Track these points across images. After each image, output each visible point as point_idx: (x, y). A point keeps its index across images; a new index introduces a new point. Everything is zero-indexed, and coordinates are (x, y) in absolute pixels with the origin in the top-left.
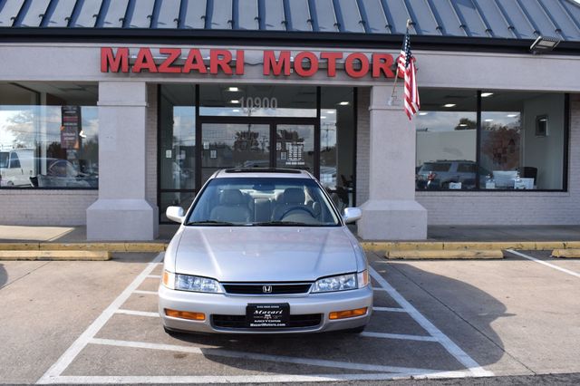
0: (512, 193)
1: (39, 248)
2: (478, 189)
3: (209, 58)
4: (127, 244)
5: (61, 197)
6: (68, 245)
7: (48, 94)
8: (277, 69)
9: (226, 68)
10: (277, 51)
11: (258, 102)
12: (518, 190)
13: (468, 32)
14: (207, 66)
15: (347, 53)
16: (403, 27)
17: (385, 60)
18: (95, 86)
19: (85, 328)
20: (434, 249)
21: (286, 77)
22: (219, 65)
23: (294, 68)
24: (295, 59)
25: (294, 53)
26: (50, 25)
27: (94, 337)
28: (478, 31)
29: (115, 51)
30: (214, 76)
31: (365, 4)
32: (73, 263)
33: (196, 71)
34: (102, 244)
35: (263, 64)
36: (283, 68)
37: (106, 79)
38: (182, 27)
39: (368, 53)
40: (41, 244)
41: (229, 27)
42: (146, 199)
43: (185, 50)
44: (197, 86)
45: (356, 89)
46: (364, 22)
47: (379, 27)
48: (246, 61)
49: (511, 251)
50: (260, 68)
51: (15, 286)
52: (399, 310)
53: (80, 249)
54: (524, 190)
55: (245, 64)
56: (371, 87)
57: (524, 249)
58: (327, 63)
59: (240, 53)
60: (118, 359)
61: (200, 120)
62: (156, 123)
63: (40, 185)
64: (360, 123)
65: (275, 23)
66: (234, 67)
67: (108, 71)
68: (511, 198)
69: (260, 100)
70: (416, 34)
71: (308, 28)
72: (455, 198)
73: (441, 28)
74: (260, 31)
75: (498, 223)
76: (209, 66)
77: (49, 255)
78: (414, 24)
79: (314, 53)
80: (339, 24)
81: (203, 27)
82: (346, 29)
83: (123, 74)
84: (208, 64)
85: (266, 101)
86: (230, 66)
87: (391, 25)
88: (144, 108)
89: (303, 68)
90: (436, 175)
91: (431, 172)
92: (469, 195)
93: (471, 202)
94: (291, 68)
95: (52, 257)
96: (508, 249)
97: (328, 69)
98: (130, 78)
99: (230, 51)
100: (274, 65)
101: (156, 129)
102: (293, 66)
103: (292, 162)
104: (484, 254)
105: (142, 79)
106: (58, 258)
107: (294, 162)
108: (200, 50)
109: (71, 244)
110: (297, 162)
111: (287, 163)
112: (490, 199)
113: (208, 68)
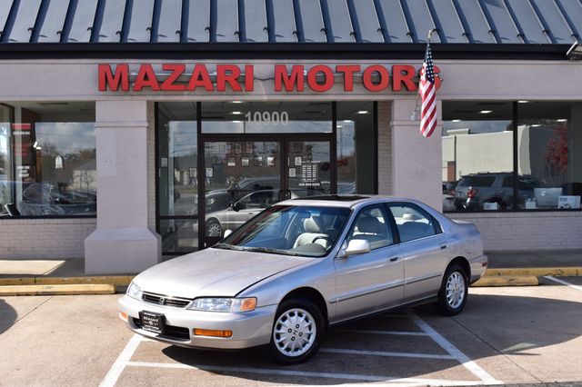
0: (555, 213)
1: (35, 283)
2: (516, 209)
3: (215, 74)
4: (131, 277)
5: (48, 226)
6: (66, 279)
7: (23, 109)
8: (290, 84)
9: (234, 84)
10: (289, 64)
11: (266, 117)
12: (562, 210)
13: (497, 37)
14: (213, 83)
15: (364, 64)
16: (428, 36)
17: (407, 72)
21: (299, 92)
22: (227, 82)
23: (308, 82)
24: (308, 73)
25: (308, 65)
26: (41, 40)
27: (130, 361)
28: (510, 37)
29: (114, 67)
30: (221, 92)
31: (382, 4)
32: (79, 298)
33: (202, 88)
34: (104, 278)
35: (274, 79)
36: (296, 81)
37: (103, 98)
38: (185, 41)
39: (387, 64)
40: (37, 279)
41: (236, 39)
42: (149, 228)
43: (190, 65)
44: (199, 103)
45: (375, 103)
46: (383, 30)
47: (400, 36)
48: (255, 76)
49: (549, 277)
50: (271, 83)
51: (29, 320)
52: (421, 334)
53: (80, 282)
54: (570, 210)
55: (254, 78)
56: (393, 101)
57: (564, 275)
58: (344, 76)
59: (250, 68)
60: (159, 377)
61: (203, 139)
63: (22, 213)
64: (381, 139)
65: (286, 34)
66: (243, 83)
67: (106, 90)
68: (554, 218)
69: (269, 115)
70: (440, 41)
71: (322, 38)
72: (491, 220)
73: (468, 34)
74: (271, 43)
75: (540, 247)
76: (216, 82)
77: (51, 290)
78: (438, 30)
79: (329, 65)
80: (356, 34)
81: (208, 40)
82: (363, 38)
83: (123, 93)
84: (215, 80)
85: (275, 115)
86: (239, 82)
87: (413, 32)
88: (145, 129)
89: (317, 83)
90: (477, 191)
91: (471, 188)
92: (506, 216)
93: (509, 224)
94: (304, 82)
95: (54, 292)
96: (547, 275)
97: (344, 82)
98: (130, 97)
99: (238, 65)
100: (286, 79)
101: (154, 150)
102: (306, 80)
103: (305, 183)
104: (518, 281)
105: (143, 98)
106: (60, 292)
107: (307, 183)
108: (206, 65)
109: (70, 278)
110: (312, 183)
111: (300, 185)
112: (529, 220)
113: (215, 84)
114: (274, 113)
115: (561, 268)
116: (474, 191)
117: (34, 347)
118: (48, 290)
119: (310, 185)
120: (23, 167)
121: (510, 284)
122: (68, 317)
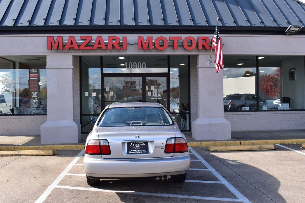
0: (277, 112)
1: (14, 149)
2: (258, 110)
3: (107, 41)
4: (63, 146)
6: (30, 147)
8: (145, 46)
9: (117, 46)
10: (145, 36)
12: (280, 110)
13: (250, 24)
14: (106, 46)
15: (184, 36)
16: (215, 21)
17: (205, 40)
18: (45, 58)
20: (235, 145)
21: (150, 51)
22: (113, 45)
24: (155, 41)
25: (155, 37)
26: (19, 25)
28: (256, 23)
29: (55, 38)
30: (111, 51)
31: (193, 10)
32: (33, 158)
33: (100, 48)
34: (49, 146)
35: (137, 44)
36: (149, 46)
37: (50, 54)
38: (92, 25)
39: (195, 37)
40: (15, 147)
41: (118, 24)
42: (74, 120)
43: (94, 37)
44: (101, 57)
45: (189, 57)
46: (193, 20)
47: (201, 22)
48: (128, 42)
49: (279, 145)
50: (136, 46)
52: (218, 182)
53: (37, 149)
54: (284, 110)
55: (127, 44)
56: (198, 55)
57: (286, 143)
58: (173, 42)
59: (125, 38)
61: (103, 75)
62: (79, 77)
63: (15, 113)
64: (192, 76)
65: (143, 21)
66: (121, 46)
67: (51, 50)
68: (277, 115)
69: (136, 64)
70: (222, 25)
71: (162, 23)
72: (246, 115)
73: (235, 22)
74: (136, 26)
75: (270, 129)
76: (108, 46)
77: (19, 153)
78: (221, 20)
79: (166, 37)
80: (179, 21)
81: (104, 24)
82: (183, 24)
83: (60, 51)
84: (107, 44)
85: (139, 64)
86: (120, 46)
87: (208, 20)
88: (72, 69)
89: (160, 46)
90: (234, 102)
91: (231, 101)
92: (253, 114)
93: (255, 118)
94: (153, 46)
95: (21, 154)
96: (277, 144)
97: (173, 46)
98: (64, 53)
99: (119, 37)
100: (143, 44)
101: (79, 81)
102: (154, 44)
103: (154, 97)
104: (264, 147)
105: (70, 54)
106: (24, 154)
107: (155, 97)
108: (103, 37)
109: (32, 146)
110: (157, 97)
111: (152, 98)
112: (265, 115)
113: (107, 47)
114: (139, 63)
115: (284, 140)
116: (232, 102)
118: (18, 153)
119: (157, 98)
120: (34, 93)
121: (260, 149)
122: (21, 170)
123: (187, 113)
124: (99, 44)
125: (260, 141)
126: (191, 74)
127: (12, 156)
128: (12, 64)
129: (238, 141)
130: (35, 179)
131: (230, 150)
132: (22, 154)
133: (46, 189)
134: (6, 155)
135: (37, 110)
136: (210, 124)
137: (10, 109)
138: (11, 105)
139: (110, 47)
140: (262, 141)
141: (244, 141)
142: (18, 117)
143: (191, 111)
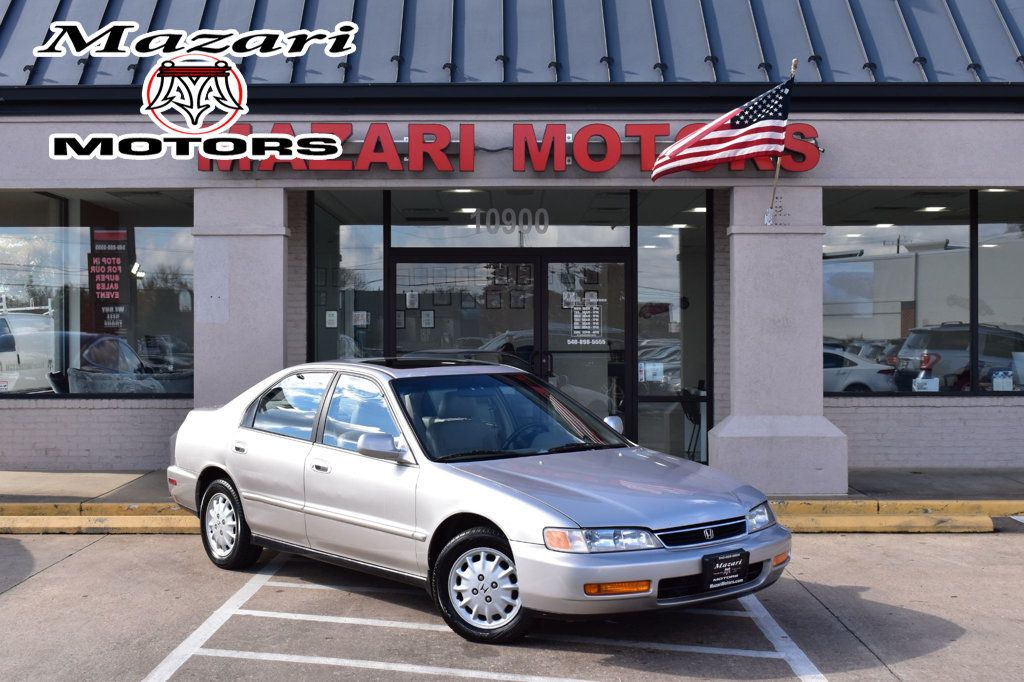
1: (81, 511)
2: (975, 391)
3: (406, 140)
6: (135, 506)
8: (540, 158)
9: (439, 158)
10: (539, 124)
13: (930, 72)
14: (401, 156)
15: (676, 122)
18: (186, 197)
19: (185, 636)
21: (558, 174)
22: (426, 155)
23: (573, 156)
24: (574, 139)
25: (573, 126)
26: (98, 81)
27: (202, 647)
28: (953, 69)
30: (417, 174)
33: (382, 166)
35: (512, 149)
36: (551, 155)
38: (353, 81)
40: (85, 505)
43: (361, 125)
44: (387, 194)
45: (709, 193)
46: (715, 60)
47: (746, 67)
48: (478, 144)
49: (1020, 518)
50: (507, 156)
51: (51, 576)
55: (477, 149)
56: (730, 189)
58: (639, 143)
59: (467, 131)
60: (244, 675)
61: (394, 257)
62: (304, 264)
64: (717, 259)
65: (535, 68)
66: (457, 157)
67: (212, 169)
69: (513, 213)
70: (820, 80)
71: (601, 75)
72: (926, 411)
73: (872, 66)
74: (505, 86)
76: (407, 155)
77: (102, 525)
78: (819, 58)
79: (612, 125)
80: (665, 65)
81: (394, 80)
82: (677, 75)
84: (402, 152)
85: (526, 215)
86: (448, 155)
87: (771, 63)
88: (281, 239)
89: (590, 156)
90: (939, 357)
91: (926, 352)
92: (955, 404)
93: (960, 419)
94: (567, 155)
95: (108, 528)
96: (1016, 514)
97: (639, 156)
98: (254, 181)
99: (448, 125)
100: (533, 149)
101: (305, 277)
102: (570, 149)
103: (579, 339)
104: (955, 524)
105: (276, 183)
106: (119, 529)
107: (583, 338)
108: (389, 124)
109: (141, 504)
110: (591, 339)
111: (569, 342)
112: (1000, 412)
113: (406, 159)
114: (523, 211)
116: (933, 358)
117: (46, 620)
118: (98, 525)
119: (588, 342)
120: (112, 309)
121: (939, 530)
122: (120, 570)
123: (703, 399)
124: (376, 150)
125: (953, 503)
126: (716, 255)
127: (79, 532)
128: (54, 206)
129: (868, 502)
130: (169, 593)
131: (828, 530)
132: (113, 528)
133: (206, 618)
134: (58, 529)
135: (141, 379)
136: (771, 439)
137: (52, 375)
138: (50, 361)
139: (415, 160)
140: (960, 502)
141: (891, 502)
142: (84, 403)
143: (716, 391)
